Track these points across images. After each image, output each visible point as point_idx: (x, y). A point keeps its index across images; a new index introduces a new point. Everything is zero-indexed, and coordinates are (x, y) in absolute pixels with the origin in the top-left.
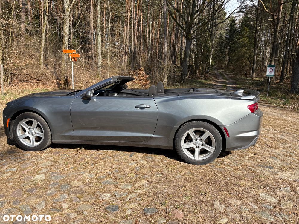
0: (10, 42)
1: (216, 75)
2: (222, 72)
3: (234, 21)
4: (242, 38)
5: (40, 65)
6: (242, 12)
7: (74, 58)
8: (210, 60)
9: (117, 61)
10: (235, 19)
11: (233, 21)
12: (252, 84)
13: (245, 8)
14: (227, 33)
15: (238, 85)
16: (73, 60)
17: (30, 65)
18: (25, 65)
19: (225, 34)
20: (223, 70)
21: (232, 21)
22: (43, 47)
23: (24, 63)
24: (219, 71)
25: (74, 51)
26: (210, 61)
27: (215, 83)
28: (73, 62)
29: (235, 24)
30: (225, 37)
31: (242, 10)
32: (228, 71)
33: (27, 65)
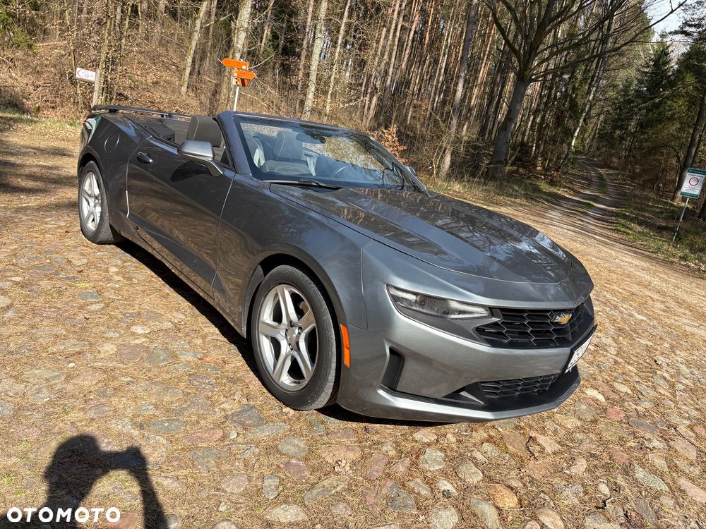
0: (127, 26)
1: (586, 179)
2: (607, 174)
3: (666, 54)
4: (672, 100)
5: (181, 86)
6: (687, 34)
7: (243, 81)
8: (573, 139)
9: (347, 105)
10: (670, 49)
11: (663, 54)
12: (662, 213)
13: (695, 26)
14: (641, 82)
15: (622, 208)
16: (238, 83)
17: (162, 83)
18: (153, 83)
19: (636, 82)
20: (611, 172)
21: (662, 52)
22: (193, 48)
23: (151, 78)
24: (601, 171)
25: (245, 65)
26: (572, 142)
27: (572, 195)
28: (238, 88)
29: (668, 63)
30: (637, 91)
31: (687, 29)
32: (623, 175)
33: (157, 83)
